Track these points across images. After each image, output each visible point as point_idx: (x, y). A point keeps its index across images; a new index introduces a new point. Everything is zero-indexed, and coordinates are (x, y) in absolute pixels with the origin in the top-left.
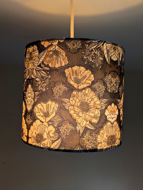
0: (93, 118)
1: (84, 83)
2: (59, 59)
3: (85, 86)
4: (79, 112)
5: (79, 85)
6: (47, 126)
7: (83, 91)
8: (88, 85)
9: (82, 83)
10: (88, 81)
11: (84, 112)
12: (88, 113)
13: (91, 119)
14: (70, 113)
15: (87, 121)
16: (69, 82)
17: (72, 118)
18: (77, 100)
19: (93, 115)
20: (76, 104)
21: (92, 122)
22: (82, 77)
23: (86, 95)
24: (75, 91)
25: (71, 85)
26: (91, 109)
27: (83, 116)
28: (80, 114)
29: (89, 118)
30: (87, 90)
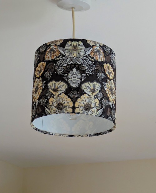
6: (94, 99)
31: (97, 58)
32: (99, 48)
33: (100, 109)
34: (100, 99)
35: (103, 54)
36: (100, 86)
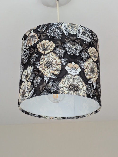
0: (55, 71)
1: (48, 49)
2: (34, 39)
3: (49, 51)
4: (45, 68)
5: (46, 51)
7: (48, 55)
8: (51, 51)
9: (47, 50)
10: (51, 48)
11: (49, 68)
12: (51, 68)
13: (54, 72)
14: (40, 70)
15: (51, 73)
16: (39, 51)
17: (41, 73)
18: (44, 61)
19: (55, 69)
20: (43, 64)
21: (55, 73)
22: (47, 46)
23: (50, 57)
24: (42, 56)
25: (40, 53)
26: (54, 66)
27: (48, 70)
28: (46, 70)
29: (52, 71)
30: (51, 53)
31: (31, 43)
32: (33, 33)
33: (31, 91)
34: (32, 80)
35: (36, 36)
36: (33, 68)
